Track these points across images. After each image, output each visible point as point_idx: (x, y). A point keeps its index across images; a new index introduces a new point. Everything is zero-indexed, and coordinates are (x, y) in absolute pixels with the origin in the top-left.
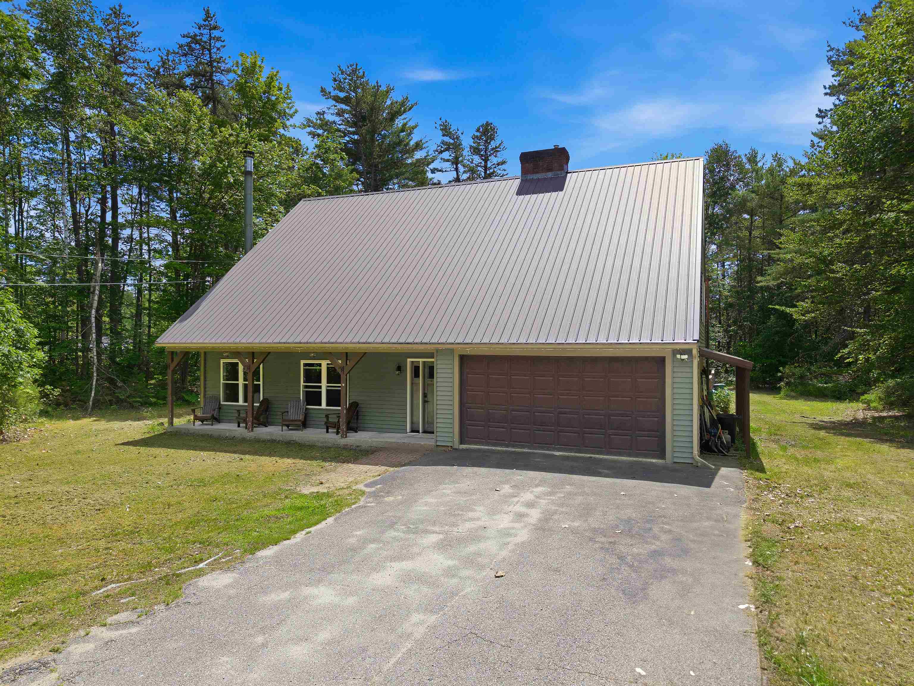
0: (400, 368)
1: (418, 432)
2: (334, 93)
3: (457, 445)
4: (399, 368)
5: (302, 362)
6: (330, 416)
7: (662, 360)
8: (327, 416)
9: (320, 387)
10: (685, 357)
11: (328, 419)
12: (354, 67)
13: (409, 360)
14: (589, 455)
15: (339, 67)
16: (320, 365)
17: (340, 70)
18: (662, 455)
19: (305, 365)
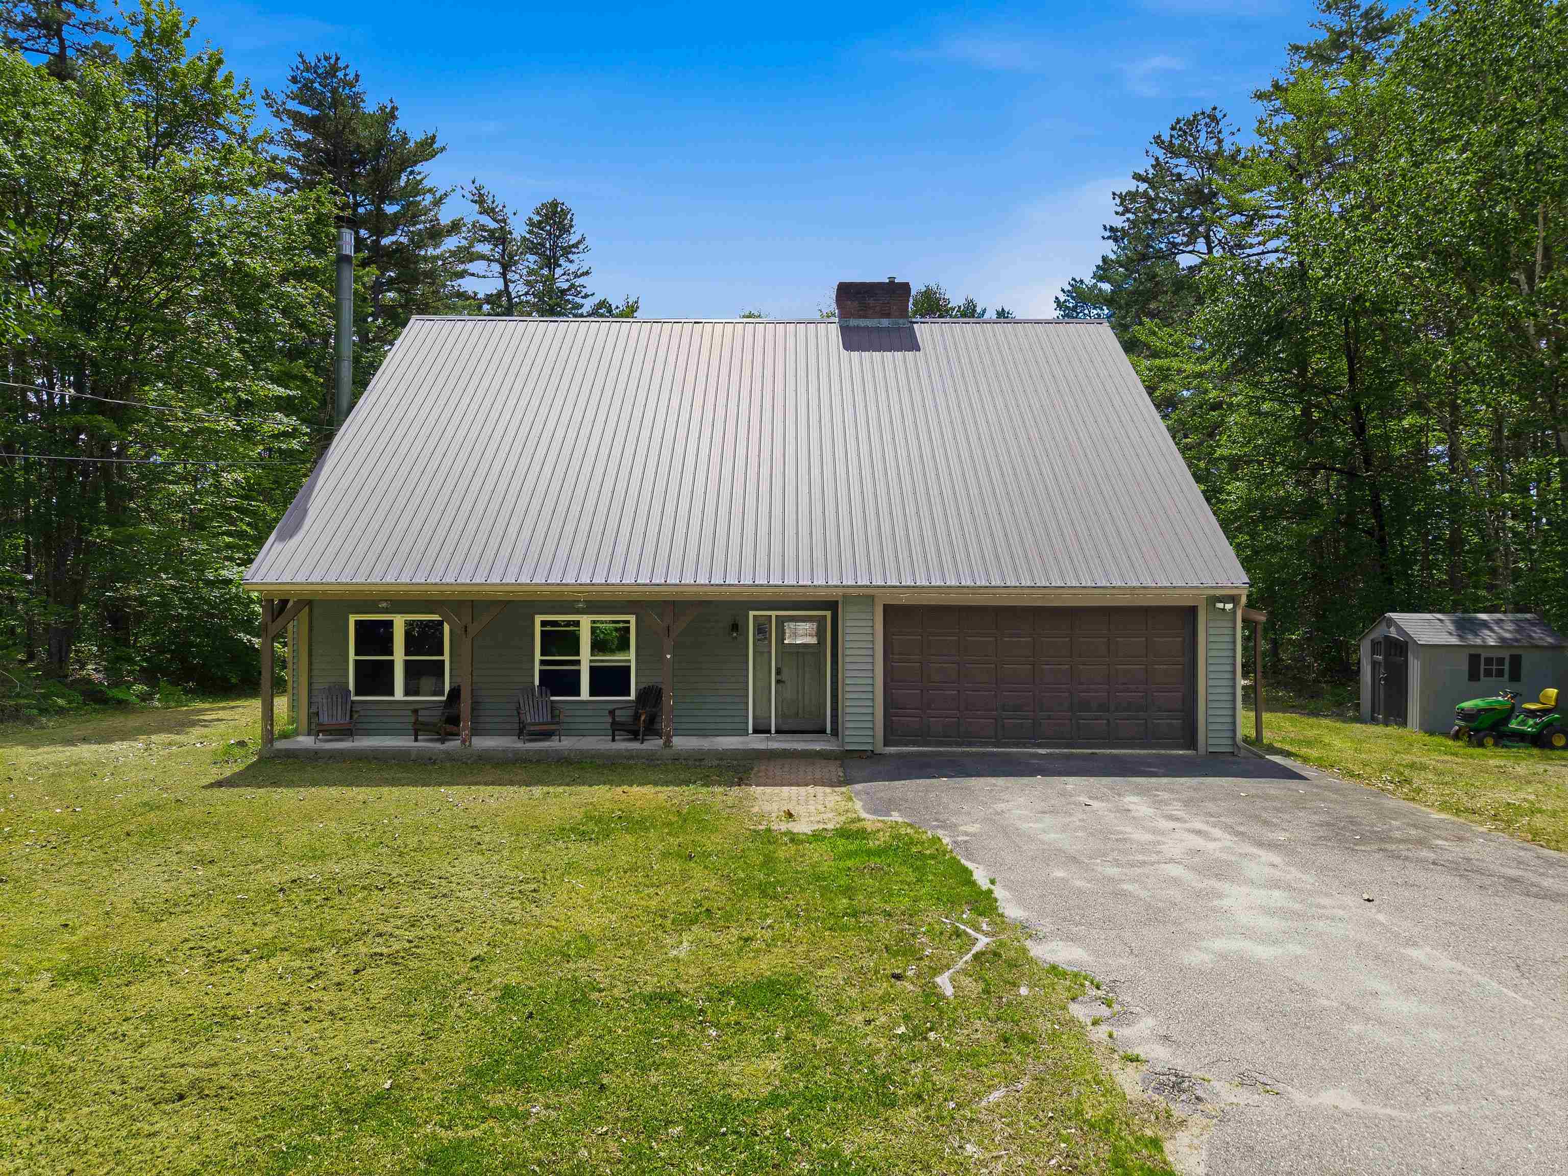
0: (737, 627)
1: (769, 732)
2: (293, 105)
3: (880, 748)
4: (735, 627)
5: (538, 619)
6: (617, 713)
7: (1192, 611)
8: (612, 713)
9: (578, 662)
10: (1229, 606)
11: (614, 719)
12: (332, 61)
13: (752, 613)
14: (1090, 751)
15: (301, 56)
16: (577, 624)
17: (304, 62)
18: (1192, 743)
19: (544, 624)
